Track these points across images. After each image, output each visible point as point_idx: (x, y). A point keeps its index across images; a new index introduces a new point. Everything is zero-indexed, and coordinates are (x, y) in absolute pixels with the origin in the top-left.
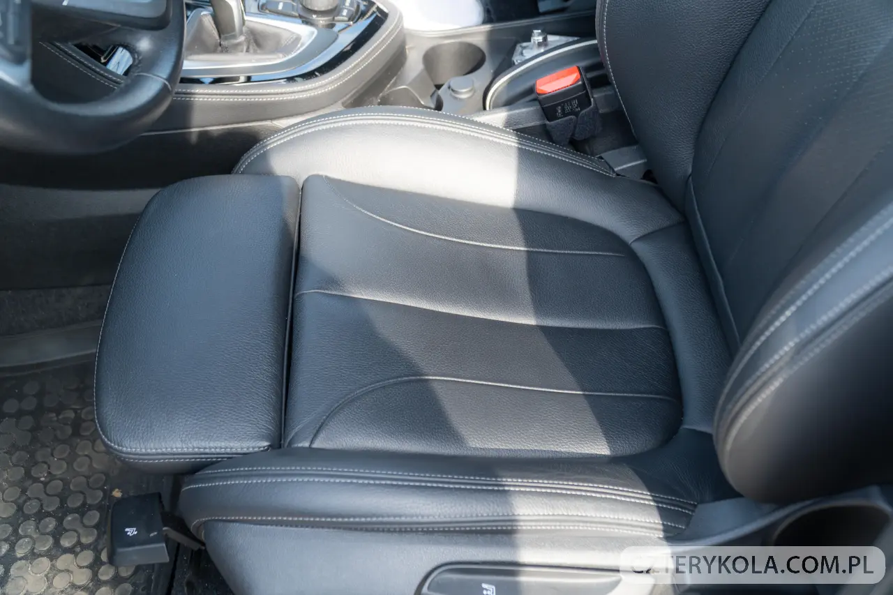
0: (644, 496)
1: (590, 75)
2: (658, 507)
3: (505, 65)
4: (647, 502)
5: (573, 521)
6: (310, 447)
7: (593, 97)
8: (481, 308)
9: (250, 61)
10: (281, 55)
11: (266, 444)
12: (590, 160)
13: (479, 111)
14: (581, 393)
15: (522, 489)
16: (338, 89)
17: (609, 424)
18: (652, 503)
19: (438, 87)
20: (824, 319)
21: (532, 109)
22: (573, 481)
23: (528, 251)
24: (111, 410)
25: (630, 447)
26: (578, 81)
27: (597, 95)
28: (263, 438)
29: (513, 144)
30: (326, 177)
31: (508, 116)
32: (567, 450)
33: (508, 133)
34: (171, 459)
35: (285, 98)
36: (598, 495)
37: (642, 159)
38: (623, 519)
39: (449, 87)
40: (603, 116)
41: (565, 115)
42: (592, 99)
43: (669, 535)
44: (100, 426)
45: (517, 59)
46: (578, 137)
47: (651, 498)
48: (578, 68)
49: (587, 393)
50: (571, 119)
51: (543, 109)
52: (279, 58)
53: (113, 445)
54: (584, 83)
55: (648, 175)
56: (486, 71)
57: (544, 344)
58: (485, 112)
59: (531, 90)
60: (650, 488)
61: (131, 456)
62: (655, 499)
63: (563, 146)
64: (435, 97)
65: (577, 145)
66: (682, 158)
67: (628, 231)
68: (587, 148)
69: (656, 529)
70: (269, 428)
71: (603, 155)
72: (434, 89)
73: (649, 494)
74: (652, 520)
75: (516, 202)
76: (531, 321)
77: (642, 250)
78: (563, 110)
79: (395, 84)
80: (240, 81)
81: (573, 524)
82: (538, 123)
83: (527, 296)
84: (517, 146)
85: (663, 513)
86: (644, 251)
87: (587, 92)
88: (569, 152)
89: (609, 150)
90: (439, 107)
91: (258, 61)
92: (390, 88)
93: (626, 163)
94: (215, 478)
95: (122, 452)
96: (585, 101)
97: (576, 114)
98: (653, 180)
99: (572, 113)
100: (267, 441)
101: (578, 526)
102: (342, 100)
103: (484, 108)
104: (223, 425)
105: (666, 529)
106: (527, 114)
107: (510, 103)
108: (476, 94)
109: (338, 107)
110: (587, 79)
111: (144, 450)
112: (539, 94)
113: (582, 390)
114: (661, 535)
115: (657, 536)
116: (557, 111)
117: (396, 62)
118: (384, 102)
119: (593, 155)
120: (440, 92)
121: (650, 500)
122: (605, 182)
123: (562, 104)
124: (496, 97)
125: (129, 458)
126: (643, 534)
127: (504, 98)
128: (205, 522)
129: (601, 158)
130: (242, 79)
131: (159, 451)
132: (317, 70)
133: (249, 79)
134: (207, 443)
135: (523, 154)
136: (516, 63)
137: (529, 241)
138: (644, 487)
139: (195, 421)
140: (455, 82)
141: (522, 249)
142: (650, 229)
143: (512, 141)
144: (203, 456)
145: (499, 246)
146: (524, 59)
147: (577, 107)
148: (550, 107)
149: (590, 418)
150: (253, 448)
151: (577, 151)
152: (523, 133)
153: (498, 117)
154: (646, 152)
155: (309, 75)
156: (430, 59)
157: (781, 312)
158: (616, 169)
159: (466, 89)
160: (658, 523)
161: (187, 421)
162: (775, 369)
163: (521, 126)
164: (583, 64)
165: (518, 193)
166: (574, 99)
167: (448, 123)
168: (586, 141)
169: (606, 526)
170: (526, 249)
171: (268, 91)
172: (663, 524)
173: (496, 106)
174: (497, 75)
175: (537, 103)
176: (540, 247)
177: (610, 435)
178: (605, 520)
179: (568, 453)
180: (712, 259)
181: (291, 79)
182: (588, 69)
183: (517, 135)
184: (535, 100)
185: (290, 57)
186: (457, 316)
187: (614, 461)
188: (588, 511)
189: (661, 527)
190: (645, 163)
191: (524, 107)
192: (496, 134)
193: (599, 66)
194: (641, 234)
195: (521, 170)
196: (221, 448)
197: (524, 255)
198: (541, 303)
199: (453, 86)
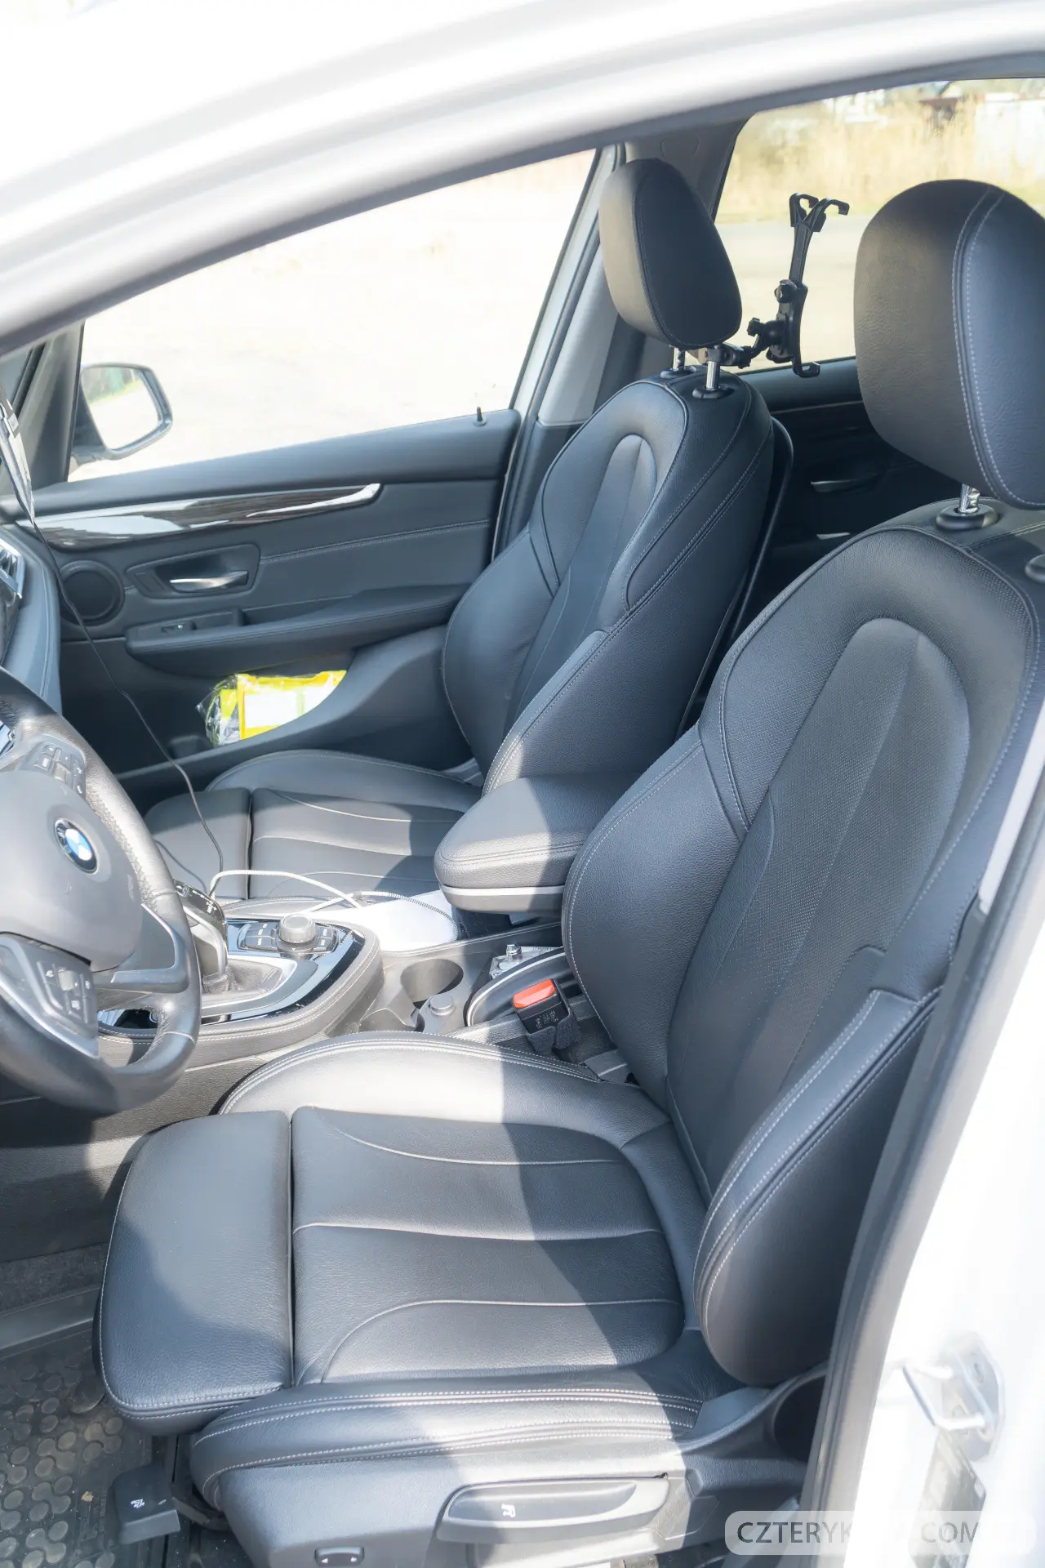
0: (650, 1398)
1: (564, 985)
2: (664, 1407)
3: (483, 980)
4: (653, 1403)
5: (584, 1428)
6: (321, 1383)
7: (569, 1006)
8: (477, 1228)
9: (233, 999)
10: (263, 990)
11: (278, 1384)
12: (573, 1067)
13: (461, 1028)
14: (584, 1304)
15: (532, 1399)
16: (321, 1018)
17: (615, 1334)
18: (658, 1404)
19: (419, 1005)
20: (754, 1190)
21: (510, 1022)
22: (580, 1387)
23: (520, 1165)
24: (119, 1366)
25: (634, 1356)
26: (553, 993)
27: (573, 1004)
28: (274, 1379)
29: (497, 1059)
30: (315, 1108)
31: (490, 1030)
32: (575, 1363)
33: (491, 1048)
34: (183, 1412)
35: (270, 1032)
36: (606, 1400)
37: (622, 1063)
38: (631, 1422)
39: (429, 1006)
40: (579, 1023)
41: (544, 1026)
42: (569, 1009)
43: (679, 1435)
44: (109, 1386)
45: (494, 973)
46: (559, 1045)
47: (656, 1399)
48: (552, 980)
49: (589, 1304)
50: (551, 1029)
51: (523, 1022)
52: (261, 993)
53: (123, 1403)
54: (559, 995)
55: (631, 1078)
56: (464, 987)
57: (544, 1259)
58: (466, 1028)
59: (509, 1004)
60: (656, 1389)
61: (142, 1413)
62: (661, 1399)
63: (546, 1056)
64: (416, 1017)
65: (560, 1054)
66: (657, 1058)
67: (617, 1136)
68: (570, 1055)
69: (664, 1430)
70: (279, 1368)
71: (586, 1062)
72: (414, 1008)
73: (654, 1394)
74: (661, 1421)
75: (505, 1117)
76: (530, 1236)
77: (632, 1153)
78: (542, 1021)
79: (374, 1007)
80: (221, 1020)
81: (583, 1431)
82: (520, 1035)
83: (523, 1211)
84: (501, 1060)
85: (671, 1413)
86: (633, 1154)
87: (563, 1003)
88: (552, 1062)
89: (592, 1056)
90: (420, 1027)
91: (241, 998)
92: (370, 1011)
93: (609, 1068)
94: (232, 1422)
95: (134, 1410)
96: (562, 1011)
97: (555, 1024)
98: (636, 1082)
99: (551, 1023)
100: (279, 1381)
101: (590, 1433)
102: (325, 1029)
103: (466, 1025)
104: (234, 1370)
105: (675, 1430)
106: (507, 1026)
107: (490, 1017)
108: (456, 1011)
109: (321, 1037)
110: (561, 990)
111: (156, 1405)
112: (517, 1009)
113: (585, 1301)
114: (670, 1436)
115: (666, 1437)
116: (536, 1023)
117: (375, 985)
118: (365, 1027)
119: (576, 1062)
120: (421, 1011)
121: (655, 1401)
122: (590, 1089)
123: (541, 1016)
124: (476, 1015)
125: (141, 1417)
126: (653, 1437)
127: (485, 1013)
128: (223, 1473)
129: (585, 1065)
130: (223, 1018)
131: (171, 1404)
132: (299, 1002)
133: (229, 1018)
134: (220, 1390)
135: (507, 1067)
136: (494, 977)
137: (520, 1155)
138: (650, 1389)
139: (206, 1369)
140: (435, 1000)
141: (515, 1163)
142: (639, 1132)
143: (495, 1056)
144: (216, 1405)
145: (491, 1163)
146: (501, 972)
147: (555, 1018)
148: (530, 1020)
149: (594, 1330)
150: (266, 1390)
151: (561, 1060)
152: (505, 1046)
153: (480, 1033)
154: (625, 1057)
155: (291, 1008)
156: (407, 978)
157: (724, 1189)
158: (599, 1075)
159: (446, 1006)
160: (666, 1424)
161: (198, 1369)
162: (726, 1239)
163: (503, 1040)
164: (555, 976)
165: (506, 1107)
166: (552, 1010)
167: (433, 1043)
168: (566, 1050)
169: (616, 1431)
170: (518, 1163)
171: (254, 1027)
172: (671, 1425)
173: (477, 1022)
174: (475, 990)
175: (516, 1015)
176: (532, 1160)
177: (616, 1344)
178: (613, 1425)
179: (576, 1366)
180: (696, 1156)
181: (272, 1014)
182: (561, 980)
183: (501, 1050)
184: (514, 1013)
185: (272, 992)
186: (455, 1237)
187: (620, 1369)
188: (597, 1416)
189: (669, 1428)
190: (626, 1067)
191: (505, 1021)
192: (479, 1050)
193: (570, 977)
194: (630, 1138)
195: (507, 1083)
196: (234, 1394)
197: (517, 1169)
198: (537, 1219)
199: (433, 1005)
